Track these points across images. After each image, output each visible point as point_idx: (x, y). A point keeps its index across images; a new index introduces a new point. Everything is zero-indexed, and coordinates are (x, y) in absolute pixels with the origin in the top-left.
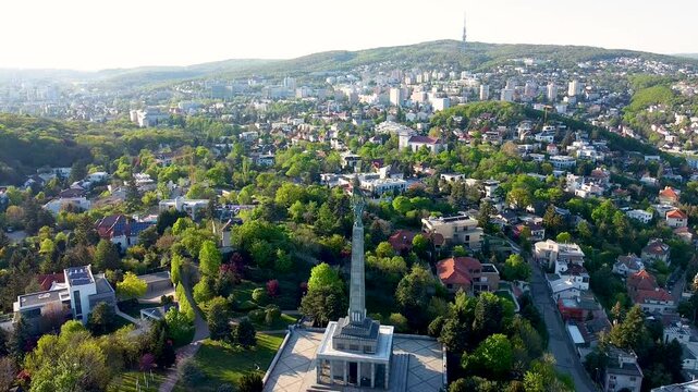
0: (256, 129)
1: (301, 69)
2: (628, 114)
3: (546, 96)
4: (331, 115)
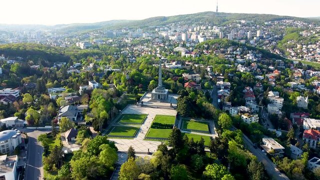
0: (128, 50)
1: (145, 25)
2: (280, 44)
3: (247, 37)
4: (157, 45)
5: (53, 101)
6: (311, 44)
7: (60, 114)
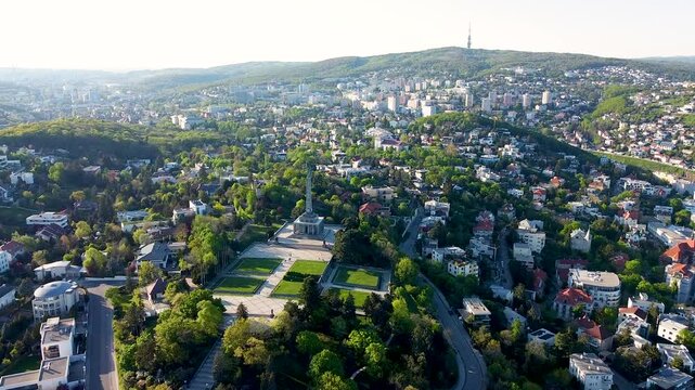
0: (274, 132)
2: (586, 121)
3: (521, 104)
4: (334, 121)
5: (128, 236)
6: (647, 121)
7: (139, 257)
